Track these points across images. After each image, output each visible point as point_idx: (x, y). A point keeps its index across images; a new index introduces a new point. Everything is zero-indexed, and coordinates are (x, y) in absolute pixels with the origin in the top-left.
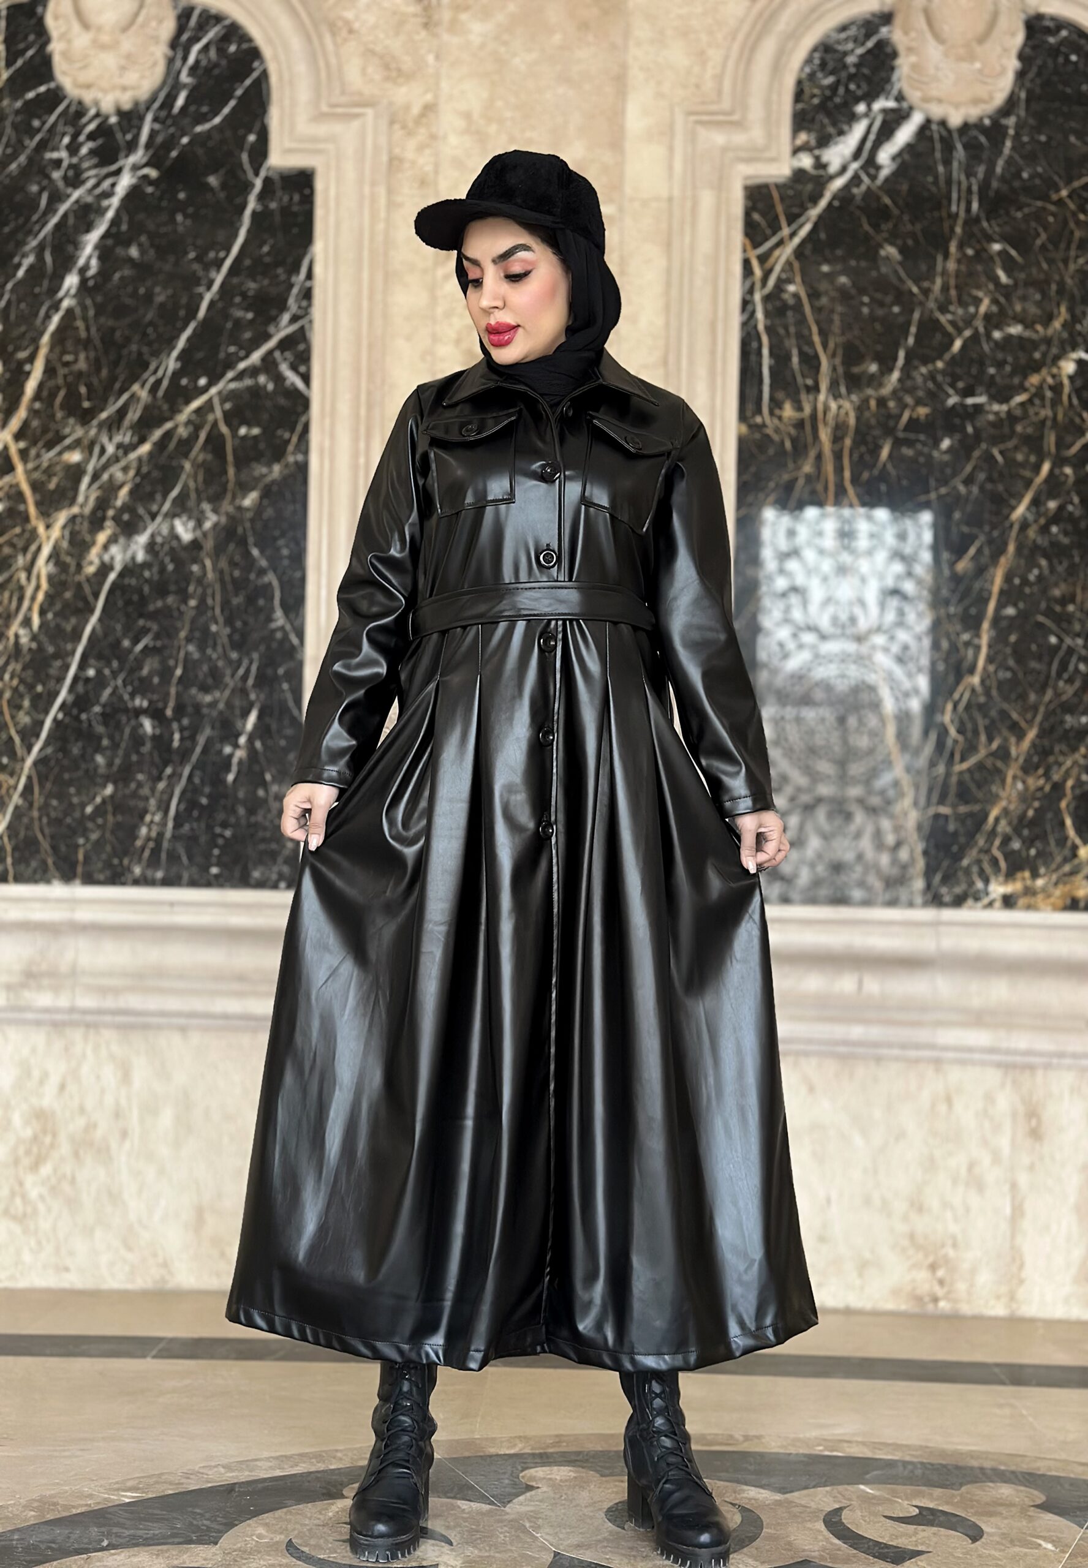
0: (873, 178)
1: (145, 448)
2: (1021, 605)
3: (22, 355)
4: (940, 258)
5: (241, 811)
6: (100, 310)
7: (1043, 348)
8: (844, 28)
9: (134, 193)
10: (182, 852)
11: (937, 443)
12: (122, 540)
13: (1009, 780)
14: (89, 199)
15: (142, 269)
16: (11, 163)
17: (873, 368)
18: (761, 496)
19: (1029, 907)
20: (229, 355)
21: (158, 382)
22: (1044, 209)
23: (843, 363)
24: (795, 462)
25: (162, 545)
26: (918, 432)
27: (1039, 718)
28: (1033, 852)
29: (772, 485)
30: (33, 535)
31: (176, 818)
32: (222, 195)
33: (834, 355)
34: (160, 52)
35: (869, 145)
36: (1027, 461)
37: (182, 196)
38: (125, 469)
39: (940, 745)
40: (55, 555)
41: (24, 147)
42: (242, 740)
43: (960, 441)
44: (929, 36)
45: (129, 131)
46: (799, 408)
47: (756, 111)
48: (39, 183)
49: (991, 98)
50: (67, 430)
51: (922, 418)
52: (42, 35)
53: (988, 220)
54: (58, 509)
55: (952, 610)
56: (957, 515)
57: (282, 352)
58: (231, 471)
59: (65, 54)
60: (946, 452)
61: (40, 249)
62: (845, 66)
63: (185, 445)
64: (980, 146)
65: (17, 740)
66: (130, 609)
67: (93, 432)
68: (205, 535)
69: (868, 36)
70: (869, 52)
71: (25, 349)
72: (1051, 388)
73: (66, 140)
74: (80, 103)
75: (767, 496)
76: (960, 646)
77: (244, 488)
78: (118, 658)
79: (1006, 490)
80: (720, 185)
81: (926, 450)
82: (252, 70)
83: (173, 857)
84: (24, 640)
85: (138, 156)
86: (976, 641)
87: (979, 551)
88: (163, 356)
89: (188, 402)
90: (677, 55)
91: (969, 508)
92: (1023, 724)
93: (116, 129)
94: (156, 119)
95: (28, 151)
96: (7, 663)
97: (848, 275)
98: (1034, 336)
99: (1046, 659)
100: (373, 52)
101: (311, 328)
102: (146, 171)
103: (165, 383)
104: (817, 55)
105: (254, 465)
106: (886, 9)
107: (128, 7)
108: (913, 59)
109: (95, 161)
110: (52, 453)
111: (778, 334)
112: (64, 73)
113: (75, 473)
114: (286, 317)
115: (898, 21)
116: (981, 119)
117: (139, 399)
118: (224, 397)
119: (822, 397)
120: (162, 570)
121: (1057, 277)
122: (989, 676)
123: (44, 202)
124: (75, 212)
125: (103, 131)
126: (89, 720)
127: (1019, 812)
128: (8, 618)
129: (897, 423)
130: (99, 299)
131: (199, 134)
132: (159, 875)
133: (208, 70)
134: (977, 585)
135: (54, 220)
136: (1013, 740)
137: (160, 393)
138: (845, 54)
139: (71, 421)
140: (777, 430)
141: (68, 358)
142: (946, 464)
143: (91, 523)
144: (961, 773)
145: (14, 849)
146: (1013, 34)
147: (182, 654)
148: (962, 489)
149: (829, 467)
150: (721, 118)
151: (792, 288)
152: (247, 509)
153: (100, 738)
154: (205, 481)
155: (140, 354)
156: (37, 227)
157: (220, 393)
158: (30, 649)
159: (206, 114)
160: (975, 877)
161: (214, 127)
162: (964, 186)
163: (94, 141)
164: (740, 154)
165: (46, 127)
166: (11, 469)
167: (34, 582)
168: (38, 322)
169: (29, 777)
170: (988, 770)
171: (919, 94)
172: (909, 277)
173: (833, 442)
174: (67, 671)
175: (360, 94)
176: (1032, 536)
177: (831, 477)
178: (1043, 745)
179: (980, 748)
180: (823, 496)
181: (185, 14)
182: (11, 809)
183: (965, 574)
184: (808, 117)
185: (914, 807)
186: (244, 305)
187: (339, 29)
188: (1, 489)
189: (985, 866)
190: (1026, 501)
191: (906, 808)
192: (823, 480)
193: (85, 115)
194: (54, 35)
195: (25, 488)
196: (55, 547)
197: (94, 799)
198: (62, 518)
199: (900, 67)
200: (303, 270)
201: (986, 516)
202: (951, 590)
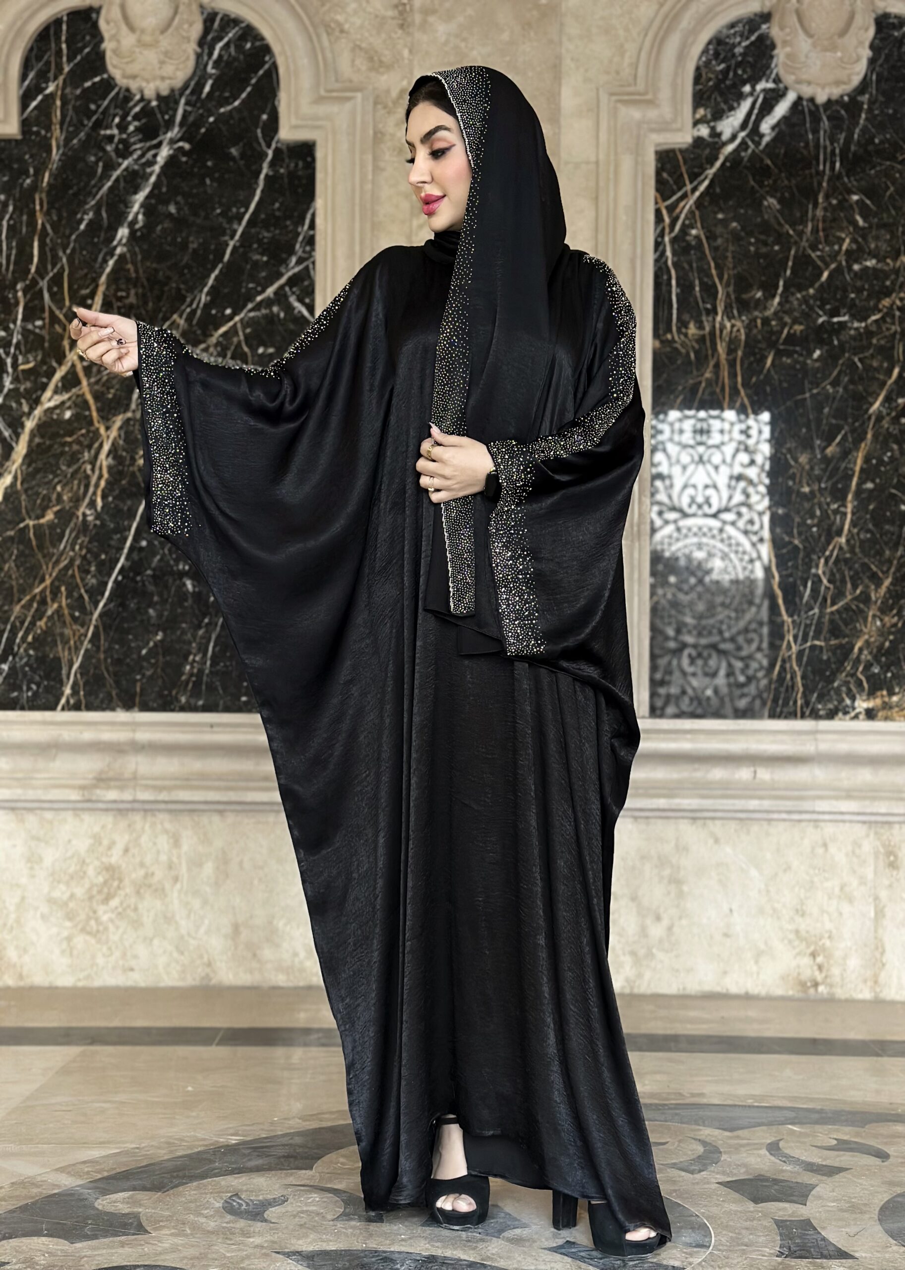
0: (758, 144)
2: (878, 481)
3: (85, 292)
4: (810, 206)
6: (146, 256)
7: (893, 277)
8: (732, 25)
9: (171, 161)
10: (218, 683)
11: (810, 353)
13: (870, 619)
14: (136, 167)
15: (179, 222)
16: (72, 139)
17: (759, 294)
18: (672, 397)
19: (886, 719)
20: (249, 290)
21: (194, 312)
22: (893, 167)
23: (734, 291)
24: (698, 370)
26: (795, 345)
27: (893, 570)
28: (889, 675)
29: (680, 388)
30: (96, 434)
31: (212, 658)
32: (242, 163)
33: (728, 285)
34: (192, 48)
35: (753, 117)
36: (881, 366)
37: (209, 164)
39: (815, 591)
40: (113, 452)
41: (84, 126)
43: (827, 351)
44: (800, 31)
45: (167, 113)
46: (701, 327)
47: (665, 94)
48: (95, 155)
49: (850, 80)
51: (798, 333)
52: (97, 36)
53: (848, 177)
54: (115, 415)
55: (823, 485)
56: (826, 410)
57: (291, 289)
59: (115, 51)
60: (816, 360)
61: (97, 209)
62: (734, 55)
64: (841, 118)
65: (86, 597)
69: (751, 32)
70: (752, 43)
71: (87, 288)
72: (899, 309)
73: (117, 120)
74: (128, 90)
75: (677, 397)
76: (830, 512)
79: (865, 390)
80: (637, 151)
82: (265, 63)
83: (211, 688)
84: (90, 518)
85: (174, 132)
86: (842, 509)
87: (844, 438)
88: (196, 292)
89: (216, 329)
90: (601, 48)
91: (834, 406)
92: (880, 574)
93: (157, 111)
94: (187, 103)
95: (87, 129)
96: (77, 537)
97: (738, 222)
98: (886, 268)
99: (898, 523)
100: (360, 48)
101: (314, 268)
102: (181, 144)
103: (199, 312)
104: (711, 47)
106: (766, 10)
107: (165, 12)
108: (788, 49)
109: (140, 136)
111: (683, 268)
112: (115, 67)
113: (129, 385)
114: (294, 260)
115: (776, 19)
116: (842, 96)
117: (178, 326)
118: (245, 324)
119: (719, 318)
121: (902, 222)
122: (853, 536)
123: (100, 170)
124: (125, 177)
125: (147, 112)
126: (143, 581)
127: (877, 644)
128: (77, 501)
129: (779, 338)
130: (145, 247)
131: (223, 114)
132: (201, 703)
133: (228, 64)
134: (843, 465)
135: (109, 184)
136: (873, 587)
137: (195, 322)
138: (734, 46)
140: (683, 344)
141: (120, 294)
142: (818, 369)
144: (832, 613)
145: (85, 684)
146: (867, 30)
148: (830, 389)
149: (725, 373)
150: (637, 97)
151: (694, 232)
153: (152, 595)
155: (179, 290)
156: (94, 190)
157: (242, 320)
158: (95, 525)
159: (227, 99)
160: (844, 696)
161: (235, 108)
162: (829, 150)
163: (139, 120)
164: (653, 126)
165: (101, 110)
166: (77, 382)
167: (97, 472)
168: (97, 265)
169: (96, 627)
170: (853, 611)
171: (793, 77)
172: (786, 222)
173: (728, 354)
174: (125, 543)
175: (351, 81)
176: (886, 426)
177: (726, 381)
178: (896, 591)
179: (847, 593)
180: (721, 397)
181: (210, 19)
182: (82, 652)
183: (833, 457)
184: (705, 96)
185: (795, 641)
186: (260, 250)
187: (333, 29)
188: (69, 399)
189: (852, 686)
190: (881, 398)
191: (789, 642)
192: (720, 384)
193: (132, 99)
194: (106, 35)
195: (89, 398)
196: (113, 444)
197: (148, 643)
198: (118, 421)
199: (778, 55)
200: (307, 222)
201: (850, 410)
202: (822, 470)
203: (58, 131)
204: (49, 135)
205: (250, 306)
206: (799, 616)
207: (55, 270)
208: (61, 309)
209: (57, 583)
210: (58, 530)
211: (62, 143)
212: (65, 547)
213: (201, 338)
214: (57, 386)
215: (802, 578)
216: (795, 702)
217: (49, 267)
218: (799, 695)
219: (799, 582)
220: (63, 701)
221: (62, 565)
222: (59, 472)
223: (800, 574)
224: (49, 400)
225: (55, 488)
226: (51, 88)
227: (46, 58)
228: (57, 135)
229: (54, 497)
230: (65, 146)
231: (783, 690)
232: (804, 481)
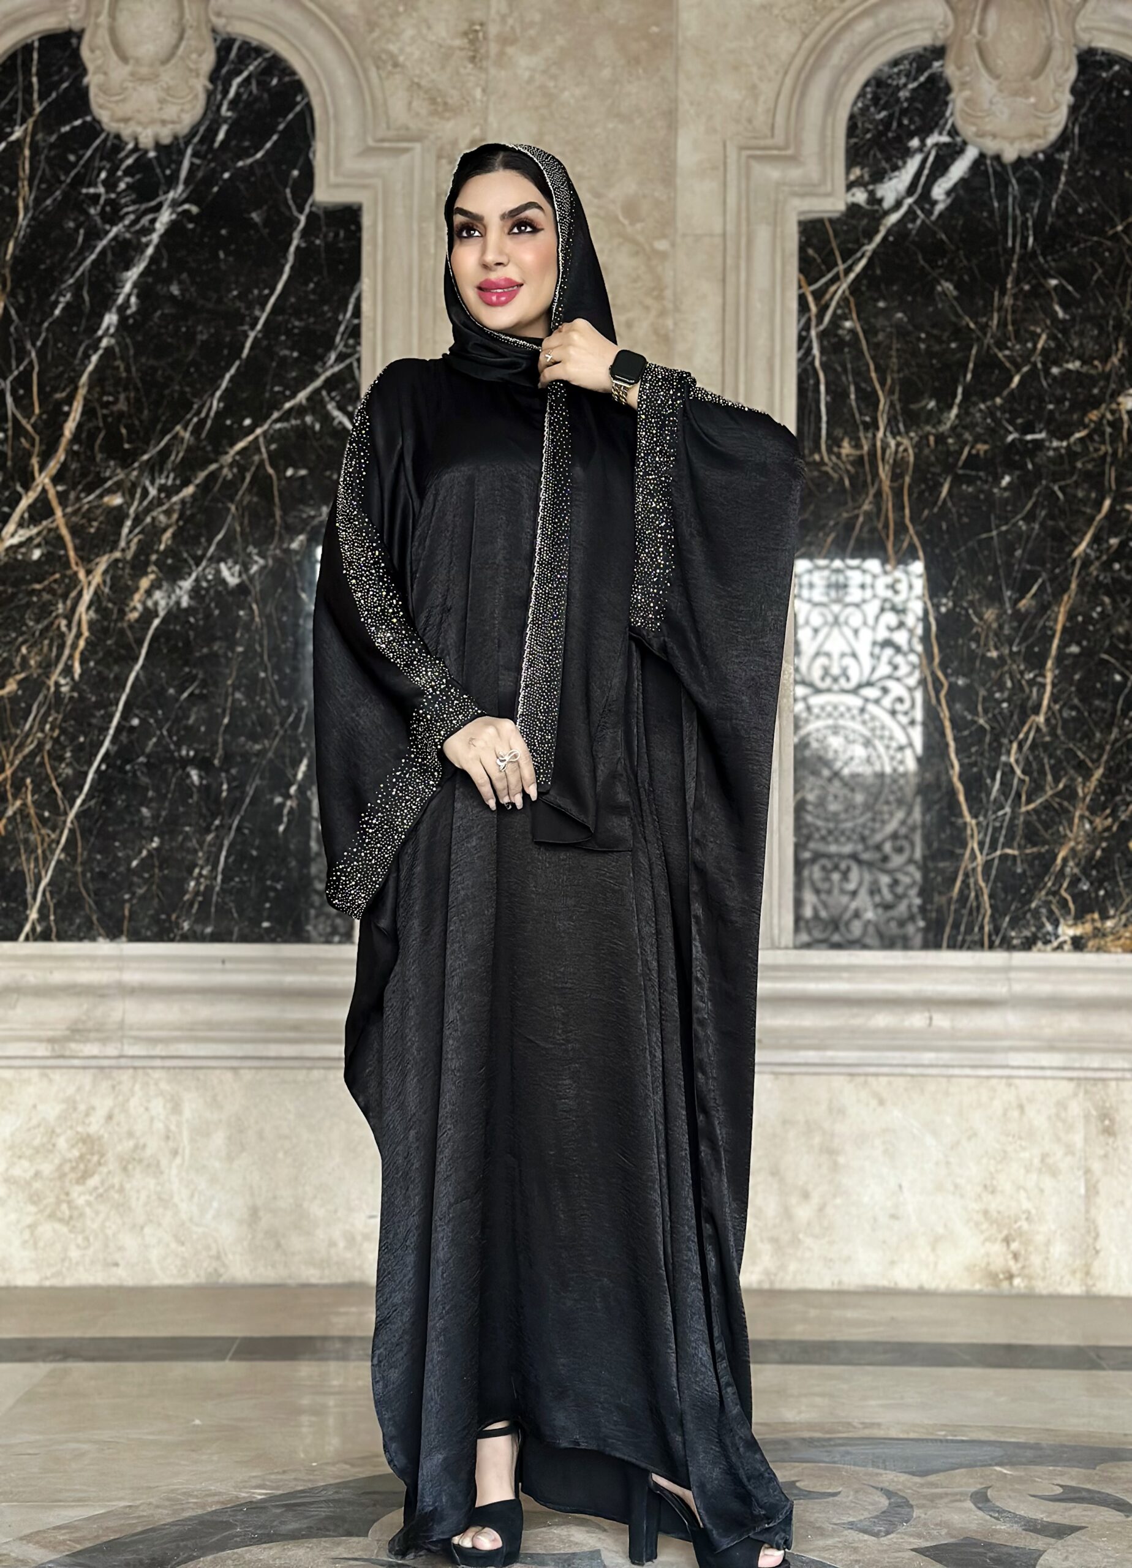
0: (929, 213)
1: (190, 490)
2: (1085, 643)
3: (59, 396)
4: (996, 293)
5: (293, 863)
6: (140, 349)
7: (1102, 383)
8: (896, 63)
9: (173, 228)
10: (232, 905)
11: (998, 479)
12: (165, 585)
13: (1076, 820)
14: (128, 236)
15: (185, 308)
16: (45, 199)
17: (932, 404)
18: (821, 534)
19: (1099, 949)
20: (275, 395)
21: (202, 423)
22: (1100, 244)
23: (900, 400)
24: (854, 500)
25: (207, 590)
26: (978, 469)
27: (1105, 757)
28: (1102, 893)
29: (831, 523)
30: (74, 579)
31: (225, 871)
32: (267, 231)
33: (891, 392)
34: (201, 84)
35: (923, 179)
36: (1088, 497)
37: (224, 232)
38: (168, 513)
39: (1006, 785)
40: (96, 602)
41: (61, 182)
42: (293, 790)
43: (1019, 477)
44: (983, 71)
45: (169, 167)
46: (858, 446)
47: (810, 148)
48: (75, 220)
49: (1046, 133)
50: (108, 474)
51: (982, 454)
52: (79, 69)
53: (1045, 258)
54: (98, 555)
55: (1015, 649)
56: (1018, 553)
57: (329, 394)
58: (278, 513)
59: (104, 89)
60: (1005, 489)
61: (77, 287)
62: (898, 100)
63: (231, 487)
64: (1034, 182)
65: (59, 792)
66: (175, 656)
67: (135, 473)
68: (251, 579)
69: (920, 70)
70: (921, 85)
71: (63, 390)
72: (1111, 424)
73: (103, 175)
74: (118, 137)
75: (828, 535)
76: (1023, 683)
77: (292, 531)
78: (161, 707)
79: (1068, 527)
80: (775, 221)
81: (986, 487)
82: (296, 104)
83: (222, 910)
84: (64, 689)
85: (178, 191)
86: (1040, 679)
87: (1042, 588)
88: (206, 396)
89: (232, 443)
90: (729, 91)
91: (1030, 546)
92: (1090, 764)
93: (155, 163)
94: (195, 154)
95: (64, 186)
96: (47, 714)
97: (904, 312)
98: (1093, 372)
99: (1111, 697)
100: (419, 85)
101: (359, 367)
102: (186, 206)
103: (209, 423)
104: (868, 90)
105: (301, 507)
106: (938, 43)
107: (168, 36)
108: (967, 93)
109: (134, 196)
110: (91, 497)
111: (835, 370)
112: (101, 107)
113: (117, 516)
114: (333, 356)
115: (951, 55)
116: (1035, 154)
117: (183, 439)
118: (269, 438)
119: (880, 434)
120: (208, 615)
121: (1114, 313)
122: (1053, 713)
123: (80, 239)
124: (112, 248)
125: (142, 165)
126: (134, 772)
127: (1086, 852)
128: (47, 666)
129: (958, 459)
130: (140, 338)
131: (241, 168)
132: (209, 930)
133: (249, 104)
134: (1040, 624)
135: (93, 257)
136: (1080, 779)
137: (203, 435)
138: (898, 88)
139: (112, 463)
140: (835, 467)
141: (105, 398)
142: (1006, 501)
143: (133, 567)
144: (1028, 812)
145: (56, 906)
146: (1067, 69)
147: (229, 704)
148: (1023, 526)
149: (889, 505)
150: (775, 152)
151: (848, 324)
152: (296, 552)
153: (146, 789)
154: (250, 522)
155: (182, 393)
156: (73, 265)
157: (265, 433)
158: (71, 698)
159: (248, 148)
160: (1044, 920)
161: (257, 161)
162: (1019, 222)
163: (132, 176)
164: (796, 189)
165: (82, 162)
166: (50, 513)
167: (74, 630)
168: (77, 362)
169: (72, 831)
170: (1055, 809)
171: (974, 129)
172: (966, 312)
173: (892, 481)
174: (110, 721)
175: (407, 129)
176: (1095, 573)
177: (891, 515)
178: (1110, 785)
179: (1048, 788)
180: (883, 535)
181: (224, 46)
182: (53, 864)
183: (1027, 612)
184: (861, 152)
185: (981, 850)
186: (289, 343)
187: (384, 62)
188: (39, 534)
189: (1054, 907)
190: (1088, 538)
191: (973, 849)
192: (882, 518)
193: (123, 149)
194: (90, 67)
195: (64, 532)
196: (96, 593)
197: (140, 852)
198: (103, 563)
199: (954, 101)
200: (351, 307)
201: (1048, 553)
202: (1012, 628)
203: (27, 188)
204: (14, 193)
205: (276, 415)
206: (985, 816)
207: (21, 368)
208: (28, 418)
209: (20, 774)
210: (23, 705)
211: (31, 204)
212: (31, 727)
213: (212, 456)
214: (22, 517)
215: (989, 767)
216: (982, 928)
217: (14, 363)
218: (987, 920)
219: (985, 773)
220: (27, 928)
221: (27, 751)
222: (24, 628)
223: (986, 762)
224: (13, 535)
225: (18, 650)
226: (18, 134)
227: (11, 94)
228: (25, 195)
229: (18, 659)
230: (35, 209)
231: (965, 912)
232: (991, 643)
